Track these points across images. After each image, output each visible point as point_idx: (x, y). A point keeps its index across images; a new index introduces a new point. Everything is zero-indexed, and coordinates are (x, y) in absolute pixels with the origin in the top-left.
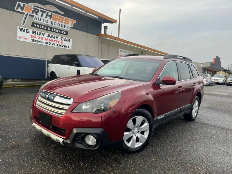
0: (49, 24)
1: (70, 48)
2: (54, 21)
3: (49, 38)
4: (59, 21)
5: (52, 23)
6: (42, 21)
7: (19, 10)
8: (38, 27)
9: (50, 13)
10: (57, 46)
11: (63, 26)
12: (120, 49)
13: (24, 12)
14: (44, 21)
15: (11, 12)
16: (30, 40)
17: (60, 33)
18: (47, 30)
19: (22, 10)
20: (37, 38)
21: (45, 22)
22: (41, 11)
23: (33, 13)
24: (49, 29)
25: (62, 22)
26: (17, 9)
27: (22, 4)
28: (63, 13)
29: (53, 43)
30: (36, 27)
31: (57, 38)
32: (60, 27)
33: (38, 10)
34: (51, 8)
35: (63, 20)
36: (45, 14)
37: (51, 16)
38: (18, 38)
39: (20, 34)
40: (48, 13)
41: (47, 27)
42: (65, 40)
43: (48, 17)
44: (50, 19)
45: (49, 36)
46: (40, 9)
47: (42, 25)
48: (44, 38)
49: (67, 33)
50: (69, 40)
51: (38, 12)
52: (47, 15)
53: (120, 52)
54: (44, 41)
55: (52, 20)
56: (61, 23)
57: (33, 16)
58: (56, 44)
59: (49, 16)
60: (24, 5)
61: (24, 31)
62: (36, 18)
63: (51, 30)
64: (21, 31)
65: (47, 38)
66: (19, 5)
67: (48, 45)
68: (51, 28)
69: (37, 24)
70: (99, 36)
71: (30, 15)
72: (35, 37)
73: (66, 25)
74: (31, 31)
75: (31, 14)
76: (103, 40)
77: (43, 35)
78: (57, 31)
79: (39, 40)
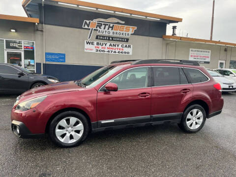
0: (111, 34)
1: (131, 54)
2: (115, 31)
3: (111, 47)
4: (120, 30)
5: (113, 33)
6: (104, 33)
7: (86, 27)
8: (101, 39)
9: (111, 25)
10: (117, 53)
11: (124, 34)
12: (191, 49)
13: (89, 28)
14: (107, 32)
15: (80, 30)
16: (94, 51)
17: (121, 41)
18: (109, 40)
19: (88, 26)
20: (100, 49)
21: (107, 34)
22: (104, 24)
23: (97, 28)
24: (111, 39)
25: (123, 31)
26: (84, 26)
27: (88, 22)
28: (124, 22)
29: (114, 51)
30: (100, 39)
31: (118, 46)
32: (121, 35)
33: (101, 24)
34: (113, 20)
35: (124, 29)
36: (107, 27)
37: (112, 28)
38: (85, 50)
39: (87, 46)
40: (110, 25)
41: (109, 37)
42: (126, 46)
43: (110, 29)
44: (112, 30)
45: (110, 45)
46: (103, 23)
47: (104, 37)
48: (106, 47)
49: (127, 40)
50: (129, 46)
51: (101, 26)
52: (109, 27)
53: (191, 52)
54: (106, 50)
55: (113, 31)
56: (121, 32)
57: (97, 30)
58: (117, 51)
59: (111, 27)
60: (90, 22)
61: (90, 44)
62: (99, 32)
63: (112, 40)
64: (87, 44)
65: (109, 47)
66: (86, 23)
67: (110, 53)
68: (112, 38)
69: (100, 36)
70: (163, 39)
71: (94, 30)
72: (99, 48)
73: (127, 33)
74: (95, 43)
75: (95, 28)
76: (169, 42)
77: (106, 45)
78: (118, 39)
79: (102, 50)
